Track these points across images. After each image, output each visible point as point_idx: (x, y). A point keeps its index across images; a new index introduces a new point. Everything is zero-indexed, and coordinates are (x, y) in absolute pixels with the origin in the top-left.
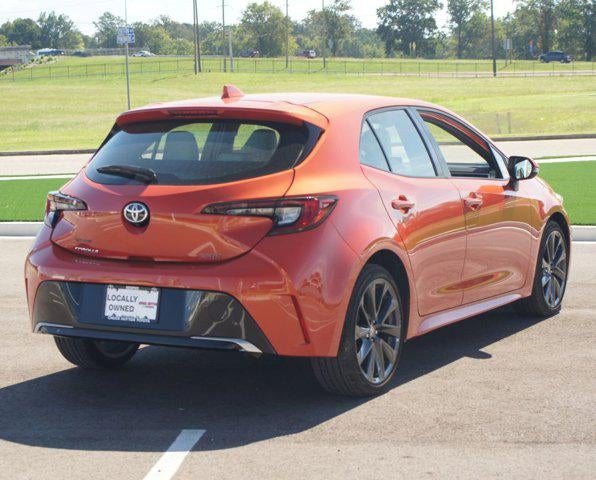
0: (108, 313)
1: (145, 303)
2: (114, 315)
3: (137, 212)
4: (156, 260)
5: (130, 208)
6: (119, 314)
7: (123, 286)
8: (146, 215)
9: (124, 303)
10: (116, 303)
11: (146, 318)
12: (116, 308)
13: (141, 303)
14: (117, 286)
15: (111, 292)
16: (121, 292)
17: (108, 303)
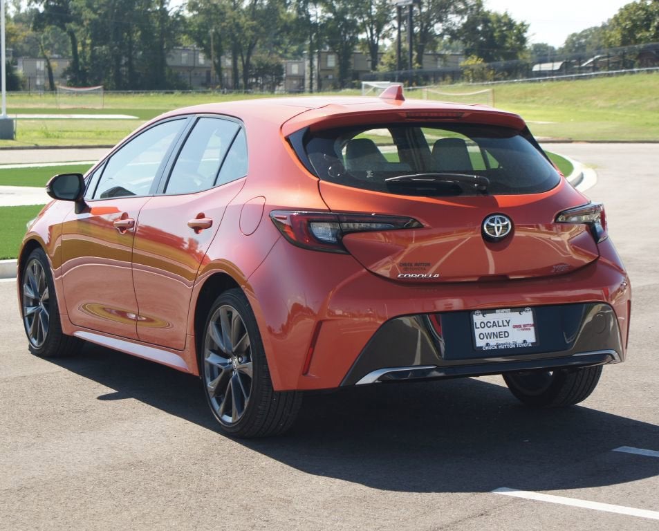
0: (480, 343)
1: (520, 326)
2: (488, 345)
3: (501, 224)
4: (511, 277)
5: (492, 221)
6: (493, 342)
7: (492, 310)
8: (510, 227)
9: (496, 330)
10: (486, 330)
11: (525, 341)
12: (489, 336)
13: (515, 327)
14: (485, 311)
15: (478, 319)
16: (490, 317)
17: (477, 332)
